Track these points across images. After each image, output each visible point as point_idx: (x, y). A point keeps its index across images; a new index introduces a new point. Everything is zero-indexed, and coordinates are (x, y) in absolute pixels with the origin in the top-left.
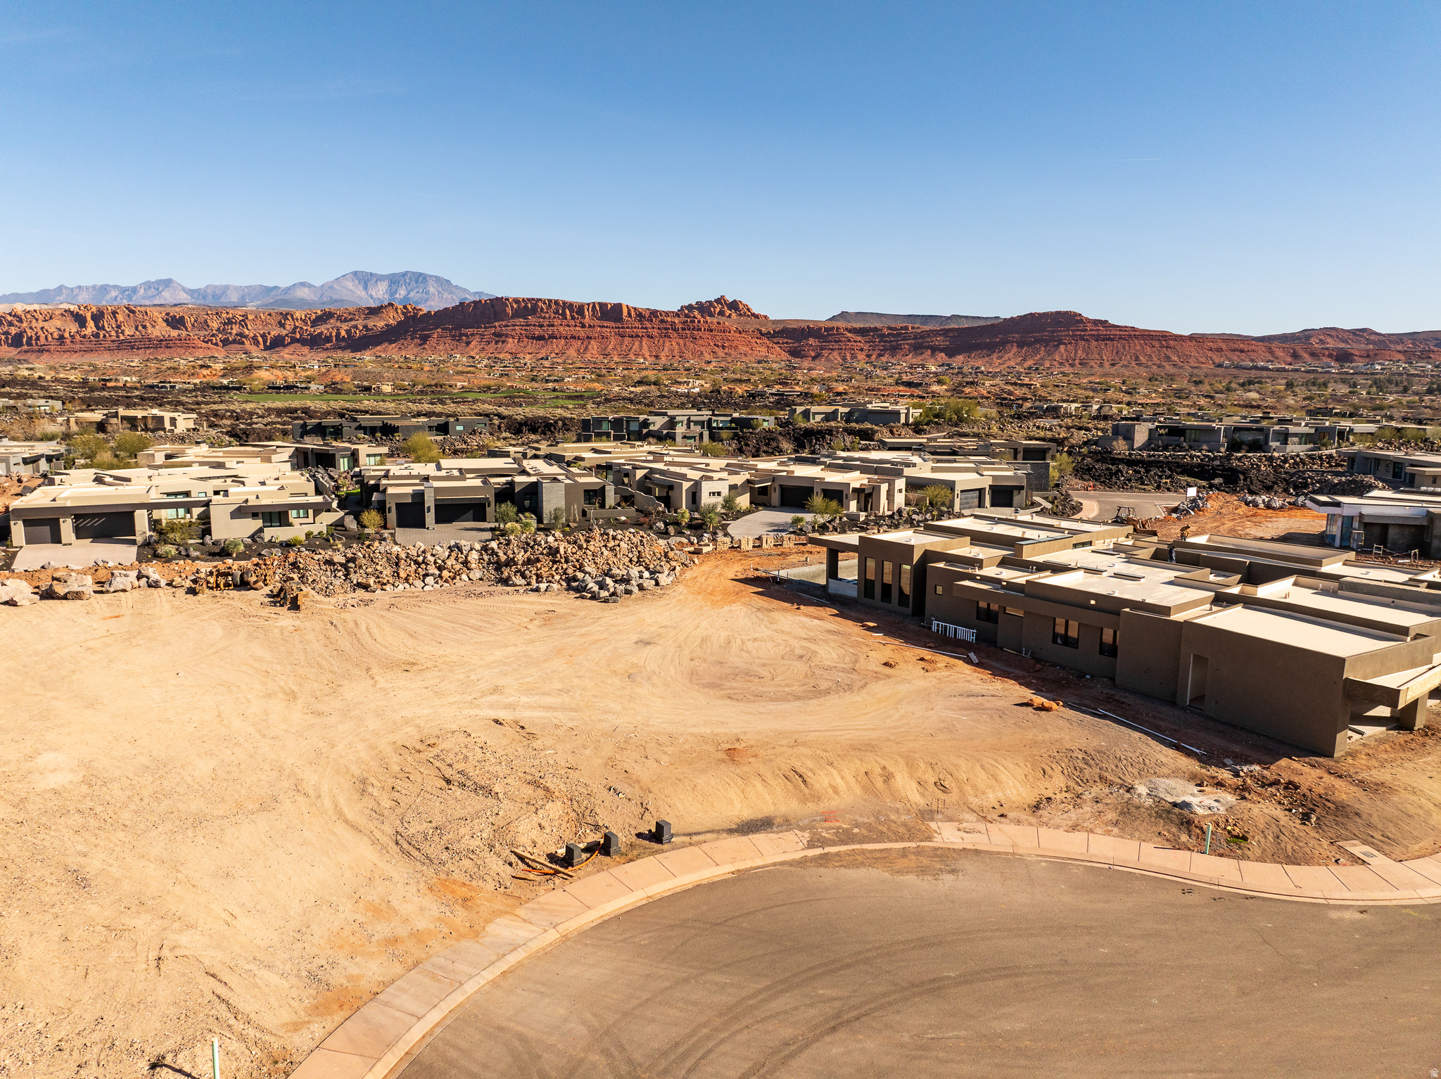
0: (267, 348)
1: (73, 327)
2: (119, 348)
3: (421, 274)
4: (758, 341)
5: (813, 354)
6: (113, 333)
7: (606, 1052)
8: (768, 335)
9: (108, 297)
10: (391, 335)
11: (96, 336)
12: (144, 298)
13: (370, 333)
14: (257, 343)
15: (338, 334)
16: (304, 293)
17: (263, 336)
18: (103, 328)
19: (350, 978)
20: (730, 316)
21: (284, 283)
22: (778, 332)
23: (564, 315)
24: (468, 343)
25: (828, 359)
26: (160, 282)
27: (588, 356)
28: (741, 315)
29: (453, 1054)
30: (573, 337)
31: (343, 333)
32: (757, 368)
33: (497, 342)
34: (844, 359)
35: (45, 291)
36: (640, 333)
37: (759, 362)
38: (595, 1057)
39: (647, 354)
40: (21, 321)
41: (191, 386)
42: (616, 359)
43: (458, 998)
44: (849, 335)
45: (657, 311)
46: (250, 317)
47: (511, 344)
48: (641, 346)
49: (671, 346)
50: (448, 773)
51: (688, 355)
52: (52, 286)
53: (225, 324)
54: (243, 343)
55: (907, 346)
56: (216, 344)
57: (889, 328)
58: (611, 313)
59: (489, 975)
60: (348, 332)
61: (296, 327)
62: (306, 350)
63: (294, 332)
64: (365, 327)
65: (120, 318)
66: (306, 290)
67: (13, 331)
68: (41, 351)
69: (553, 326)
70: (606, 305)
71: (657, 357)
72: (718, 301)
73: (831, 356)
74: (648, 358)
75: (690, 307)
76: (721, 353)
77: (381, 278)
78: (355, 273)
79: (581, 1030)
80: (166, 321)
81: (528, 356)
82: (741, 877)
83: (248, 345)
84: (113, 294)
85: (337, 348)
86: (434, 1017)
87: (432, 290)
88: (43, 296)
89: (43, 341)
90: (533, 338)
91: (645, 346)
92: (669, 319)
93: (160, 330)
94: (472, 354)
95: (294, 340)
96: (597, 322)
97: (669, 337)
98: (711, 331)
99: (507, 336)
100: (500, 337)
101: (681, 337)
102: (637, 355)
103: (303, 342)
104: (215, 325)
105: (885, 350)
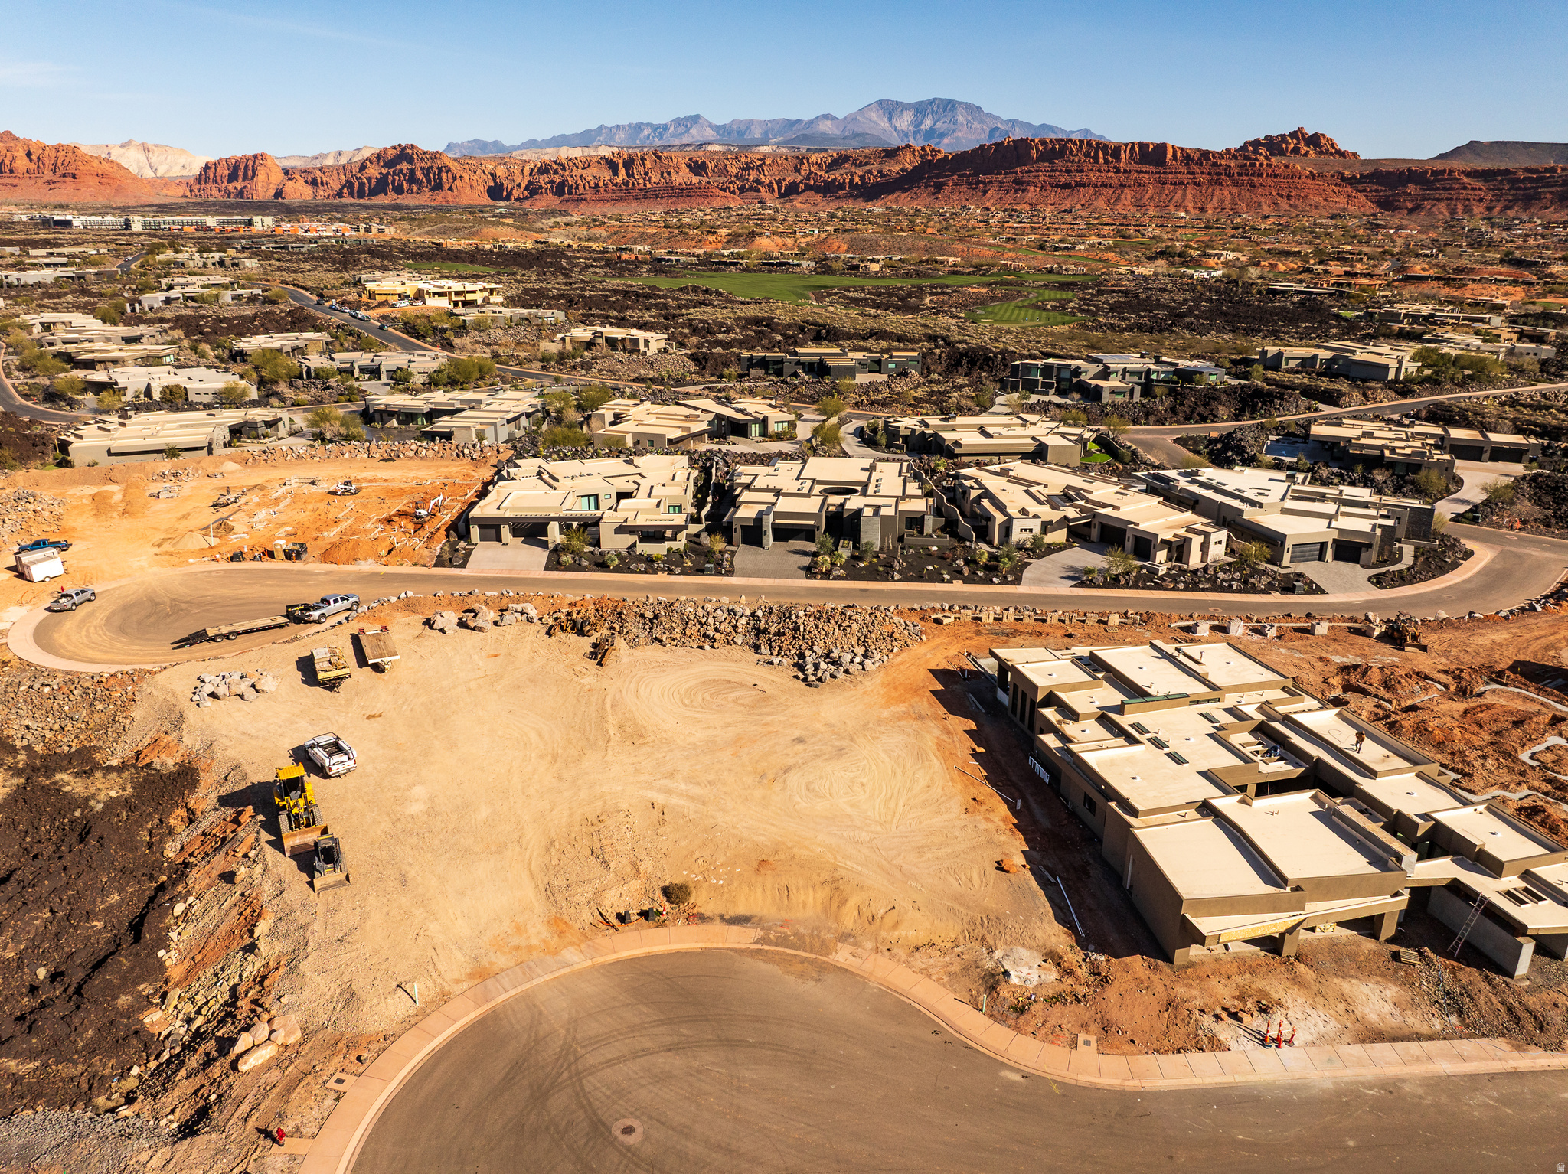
0: (781, 196)
1: (606, 175)
2: (645, 197)
3: (949, 101)
4: (1336, 189)
5: (1410, 205)
6: (641, 181)
7: (568, 1030)
8: (1352, 181)
9: (642, 136)
10: (906, 182)
11: (626, 183)
12: (674, 136)
13: (884, 180)
14: (772, 191)
15: (852, 180)
16: (827, 127)
17: (779, 183)
18: (633, 176)
19: (491, 963)
20: (1306, 154)
21: (807, 117)
22: (1367, 176)
23: (1096, 158)
24: (985, 192)
25: (1430, 213)
26: (688, 118)
27: (1119, 208)
28: (1321, 153)
29: (510, 1012)
30: (1104, 185)
31: (857, 180)
32: (1326, 227)
33: (1016, 191)
34: (1453, 212)
35: (588, 132)
36: (1185, 178)
37: (1332, 218)
38: (562, 1032)
39: (1190, 205)
40: (564, 169)
41: (694, 260)
42: (1152, 212)
43: (528, 986)
44: (1466, 180)
45: (1208, 152)
46: (768, 162)
47: (1032, 193)
48: (1184, 196)
49: (1225, 194)
50: (597, 845)
51: (1242, 206)
52: (594, 126)
53: (743, 169)
54: (758, 191)
55: (1549, 196)
56: (733, 192)
57: (1527, 170)
58: (1152, 155)
59: (547, 977)
60: (862, 177)
61: (811, 173)
62: (818, 198)
63: (808, 178)
64: (880, 172)
65: (648, 164)
66: (829, 123)
67: (558, 179)
68: (579, 200)
69: (1082, 171)
70: (1147, 145)
71: (1202, 209)
72: (1293, 135)
73: (1434, 209)
74: (1192, 211)
75: (1256, 143)
76: (1284, 204)
77: (906, 107)
78: (880, 103)
79: (566, 1016)
80: (689, 166)
81: (1050, 208)
82: (705, 953)
83: (764, 193)
84: (647, 132)
85: (849, 196)
86: (513, 992)
87: (960, 119)
88: (586, 138)
89: (581, 190)
90: (1057, 186)
91: (1189, 196)
92: (1223, 162)
93: (683, 177)
94: (988, 205)
95: (808, 188)
96: (1135, 167)
97: (1221, 184)
98: (1276, 176)
99: (1028, 183)
100: (1020, 185)
101: (1236, 184)
102: (1178, 207)
103: (816, 189)
104: (733, 170)
105: (1515, 201)
